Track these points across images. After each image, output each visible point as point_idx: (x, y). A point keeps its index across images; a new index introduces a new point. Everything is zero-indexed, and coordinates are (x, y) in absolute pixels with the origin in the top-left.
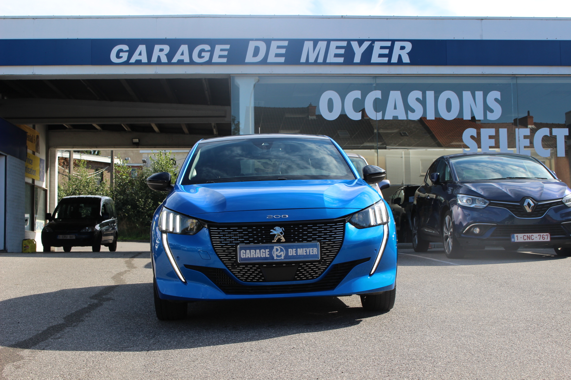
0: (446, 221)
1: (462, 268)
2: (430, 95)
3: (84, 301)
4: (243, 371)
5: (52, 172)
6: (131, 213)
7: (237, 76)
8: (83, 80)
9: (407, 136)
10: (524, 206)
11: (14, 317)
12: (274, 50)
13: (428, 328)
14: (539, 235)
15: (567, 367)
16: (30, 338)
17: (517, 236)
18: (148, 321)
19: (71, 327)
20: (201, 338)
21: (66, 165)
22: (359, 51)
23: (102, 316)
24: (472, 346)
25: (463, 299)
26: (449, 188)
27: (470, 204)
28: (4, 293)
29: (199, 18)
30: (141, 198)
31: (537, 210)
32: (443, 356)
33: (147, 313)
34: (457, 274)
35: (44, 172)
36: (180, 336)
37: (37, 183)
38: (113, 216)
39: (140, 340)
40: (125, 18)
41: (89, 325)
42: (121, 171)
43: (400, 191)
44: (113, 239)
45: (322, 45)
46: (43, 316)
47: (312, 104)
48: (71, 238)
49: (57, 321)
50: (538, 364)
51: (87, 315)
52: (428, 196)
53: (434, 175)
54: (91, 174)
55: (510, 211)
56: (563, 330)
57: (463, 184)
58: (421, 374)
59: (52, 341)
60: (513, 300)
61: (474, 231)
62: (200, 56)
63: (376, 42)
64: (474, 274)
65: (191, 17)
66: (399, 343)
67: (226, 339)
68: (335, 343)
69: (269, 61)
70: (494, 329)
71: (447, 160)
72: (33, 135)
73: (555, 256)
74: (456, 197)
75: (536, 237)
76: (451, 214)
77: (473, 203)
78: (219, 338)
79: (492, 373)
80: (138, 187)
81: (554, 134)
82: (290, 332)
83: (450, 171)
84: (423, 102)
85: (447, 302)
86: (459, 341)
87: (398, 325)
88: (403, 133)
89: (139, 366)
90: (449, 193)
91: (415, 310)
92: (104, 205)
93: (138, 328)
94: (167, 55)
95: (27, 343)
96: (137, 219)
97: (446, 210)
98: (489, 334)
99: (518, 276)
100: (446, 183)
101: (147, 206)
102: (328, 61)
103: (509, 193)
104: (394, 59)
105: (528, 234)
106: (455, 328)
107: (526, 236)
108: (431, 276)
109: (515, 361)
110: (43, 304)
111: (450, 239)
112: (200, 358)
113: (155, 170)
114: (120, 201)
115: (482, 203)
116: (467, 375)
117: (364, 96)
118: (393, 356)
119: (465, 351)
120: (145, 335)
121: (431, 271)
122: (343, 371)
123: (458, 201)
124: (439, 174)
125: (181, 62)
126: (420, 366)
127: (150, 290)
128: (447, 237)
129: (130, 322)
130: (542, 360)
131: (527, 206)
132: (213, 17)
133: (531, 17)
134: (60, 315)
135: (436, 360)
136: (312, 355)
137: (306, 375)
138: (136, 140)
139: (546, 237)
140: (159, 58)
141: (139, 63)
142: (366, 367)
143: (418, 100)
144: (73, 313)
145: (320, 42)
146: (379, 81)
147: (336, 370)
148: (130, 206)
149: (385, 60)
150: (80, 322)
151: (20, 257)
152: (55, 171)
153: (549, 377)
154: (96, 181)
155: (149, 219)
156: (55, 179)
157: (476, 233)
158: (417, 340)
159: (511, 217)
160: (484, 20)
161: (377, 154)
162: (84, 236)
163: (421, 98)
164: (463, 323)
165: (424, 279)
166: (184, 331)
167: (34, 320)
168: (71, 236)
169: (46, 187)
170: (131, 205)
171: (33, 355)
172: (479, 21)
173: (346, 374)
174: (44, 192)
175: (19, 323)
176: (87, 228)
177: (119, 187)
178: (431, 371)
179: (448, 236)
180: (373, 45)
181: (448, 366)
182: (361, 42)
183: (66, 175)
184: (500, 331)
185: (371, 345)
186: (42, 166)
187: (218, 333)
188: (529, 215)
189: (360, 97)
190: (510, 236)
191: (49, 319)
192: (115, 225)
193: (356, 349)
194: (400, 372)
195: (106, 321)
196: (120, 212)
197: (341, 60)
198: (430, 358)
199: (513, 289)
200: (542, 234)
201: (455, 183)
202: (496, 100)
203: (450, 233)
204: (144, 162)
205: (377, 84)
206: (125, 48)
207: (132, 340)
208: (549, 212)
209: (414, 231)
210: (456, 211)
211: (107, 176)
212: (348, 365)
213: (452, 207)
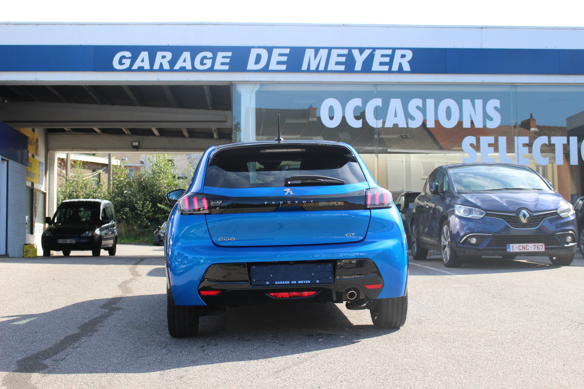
0: (444, 230)
1: (458, 278)
2: (430, 103)
3: (95, 310)
4: (251, 380)
5: (51, 175)
6: (129, 215)
7: (239, 83)
8: (86, 86)
9: (408, 138)
10: (519, 217)
11: (31, 327)
12: (275, 58)
13: (422, 339)
14: (534, 245)
15: (544, 377)
16: (51, 348)
17: (513, 246)
18: (159, 331)
19: (87, 336)
20: (210, 348)
21: (63, 166)
22: (360, 60)
23: (115, 325)
24: (461, 357)
25: (456, 311)
26: (448, 198)
27: (467, 214)
28: (17, 302)
29: (201, 25)
30: (140, 200)
31: (531, 221)
32: (433, 366)
33: (157, 323)
34: (453, 284)
35: (43, 175)
36: (190, 346)
37: (36, 186)
38: (113, 219)
39: (153, 350)
40: (128, 25)
41: (104, 335)
42: (119, 173)
43: (400, 197)
44: (112, 244)
45: (323, 53)
46: (58, 325)
47: (312, 106)
48: (71, 243)
49: (72, 330)
50: (519, 374)
51: (100, 324)
52: (427, 205)
53: (432, 185)
54: (88, 176)
55: (505, 222)
56: (546, 342)
57: (460, 195)
58: (412, 384)
59: (71, 350)
60: (503, 312)
61: (471, 241)
62: (202, 63)
63: (377, 51)
64: (469, 285)
65: (193, 24)
66: (394, 354)
67: (233, 349)
68: (335, 353)
69: (270, 68)
70: (483, 340)
71: (445, 170)
72: (32, 138)
73: (550, 265)
74: (453, 207)
75: (531, 247)
76: (448, 224)
77: (470, 214)
78: (227, 348)
79: (476, 382)
80: (136, 189)
81: (552, 142)
82: (293, 343)
83: (448, 181)
84: (423, 110)
85: (441, 313)
86: (450, 352)
87: (394, 337)
88: (404, 135)
89: (155, 374)
90: (447, 203)
91: (410, 321)
92: (104, 210)
93: (150, 337)
94: (169, 62)
95: (48, 352)
96: (135, 222)
97: (444, 220)
98: (477, 345)
99: (512, 287)
100: (444, 193)
101: (146, 209)
102: (329, 69)
103: (505, 204)
104: (395, 68)
105: (524, 245)
106: (446, 339)
107: (521, 246)
108: (428, 287)
109: (499, 371)
110: (56, 313)
111: (448, 248)
112: (211, 367)
113: (154, 172)
114: (118, 203)
115: (479, 214)
116: (454, 384)
117: (365, 103)
118: (388, 366)
119: (454, 362)
120: (157, 345)
121: (428, 282)
122: (342, 381)
123: (455, 212)
124: (438, 185)
125: (183, 69)
126: (412, 376)
127: (156, 299)
128: (445, 247)
129: (142, 332)
130: (523, 371)
131: (522, 217)
132: (215, 25)
133: (531, 27)
134: (75, 324)
135: (427, 370)
136: (313, 365)
137: (309, 384)
138: (136, 144)
139: (541, 247)
140: (161, 65)
141: (141, 69)
142: (363, 376)
143: (418, 107)
144: (86, 323)
145: (321, 50)
146: (380, 89)
147: (335, 380)
148: (128, 208)
149: (386, 68)
150: (94, 331)
151: (24, 263)
152: (53, 174)
153: (527, 386)
154: (94, 183)
155: (148, 222)
156: (53, 182)
157: (472, 243)
158: (411, 351)
159: (507, 228)
160: (484, 29)
161: (377, 159)
162: (84, 241)
163: (421, 106)
164: (454, 334)
165: (421, 290)
166: (193, 341)
167: (51, 330)
168: (71, 240)
169: (45, 190)
170: (130, 207)
171: (56, 364)
172: (479, 30)
173: (345, 383)
174: (43, 195)
175: (36, 332)
176: (87, 232)
177: (117, 189)
178: (422, 380)
179: (445, 245)
180: (374, 53)
181: (437, 376)
182: (362, 50)
183: (63, 176)
184: (488, 343)
185: (368, 355)
186: (41, 169)
187: (226, 344)
188: (524, 225)
189: (360, 105)
190: (506, 246)
191: (64, 329)
192: (115, 229)
193: (355, 360)
194: (393, 381)
195: (119, 331)
196: (118, 215)
197: (342, 68)
198: (422, 369)
199: (505, 300)
200: (536, 244)
201: (453, 193)
202: (496, 108)
203: (447, 243)
204: (142, 163)
205: (378, 92)
206: (128, 54)
207: (146, 350)
208: (545, 223)
209: (413, 239)
210: (454, 221)
211: (104, 177)
212: (347, 375)
213: (450, 217)
